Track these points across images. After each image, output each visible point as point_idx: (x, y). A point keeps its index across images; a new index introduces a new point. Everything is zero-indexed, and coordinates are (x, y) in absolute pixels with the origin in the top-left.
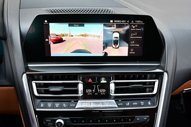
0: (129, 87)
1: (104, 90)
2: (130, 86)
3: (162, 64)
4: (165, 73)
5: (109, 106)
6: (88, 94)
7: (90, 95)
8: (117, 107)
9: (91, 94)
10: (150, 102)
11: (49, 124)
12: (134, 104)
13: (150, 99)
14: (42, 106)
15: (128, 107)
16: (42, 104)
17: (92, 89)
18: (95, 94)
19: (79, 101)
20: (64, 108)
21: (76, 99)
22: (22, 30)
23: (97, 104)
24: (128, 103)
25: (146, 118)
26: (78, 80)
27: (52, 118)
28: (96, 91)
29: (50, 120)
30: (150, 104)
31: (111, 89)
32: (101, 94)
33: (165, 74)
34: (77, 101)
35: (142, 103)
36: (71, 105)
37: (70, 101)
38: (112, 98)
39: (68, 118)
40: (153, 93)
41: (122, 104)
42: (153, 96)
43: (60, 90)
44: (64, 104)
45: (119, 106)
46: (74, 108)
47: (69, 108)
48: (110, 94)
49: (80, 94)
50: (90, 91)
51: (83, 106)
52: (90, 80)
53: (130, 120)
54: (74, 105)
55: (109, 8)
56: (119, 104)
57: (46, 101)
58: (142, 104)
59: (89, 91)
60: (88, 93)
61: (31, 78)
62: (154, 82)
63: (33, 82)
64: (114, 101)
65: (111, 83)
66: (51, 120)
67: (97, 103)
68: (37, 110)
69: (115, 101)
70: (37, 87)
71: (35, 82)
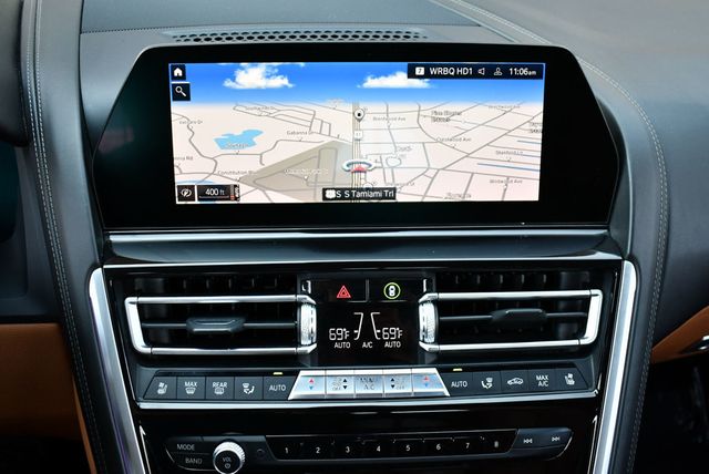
0: (490, 319)
1: (397, 331)
2: (496, 315)
3: (614, 233)
4: (626, 263)
5: (416, 390)
6: (336, 345)
7: (344, 349)
8: (447, 394)
9: (348, 345)
10: (570, 376)
11: (187, 461)
12: (509, 382)
13: (572, 365)
14: (161, 392)
15: (490, 394)
16: (161, 385)
17: (352, 326)
18: (364, 345)
19: (302, 373)
20: (247, 397)
21: (292, 365)
22: (88, 106)
23: (369, 385)
24: (490, 380)
25: (557, 439)
26: (299, 291)
27: (198, 438)
28: (367, 334)
29: (192, 447)
30: (571, 382)
31: (421, 328)
32: (387, 345)
33: (629, 268)
34: (296, 374)
35: (542, 379)
36: (271, 388)
37: (270, 374)
38: (429, 359)
39: (261, 438)
40: (583, 342)
41: (464, 384)
42: (585, 351)
43: (229, 329)
44: (246, 386)
45: (454, 392)
46: (284, 397)
47: (263, 400)
48: (421, 344)
49: (307, 346)
50: (344, 332)
51: (318, 391)
52: (344, 293)
53: (496, 444)
54: (283, 388)
55: (414, 30)
56: (453, 384)
57: (178, 375)
58: (540, 384)
59: (339, 334)
60: (336, 341)
61: (120, 286)
62: (587, 300)
63: (128, 300)
64: (434, 370)
65: (423, 303)
66: (197, 444)
67: (371, 379)
68: (144, 406)
69: (440, 371)
70: (142, 319)
71: (134, 299)
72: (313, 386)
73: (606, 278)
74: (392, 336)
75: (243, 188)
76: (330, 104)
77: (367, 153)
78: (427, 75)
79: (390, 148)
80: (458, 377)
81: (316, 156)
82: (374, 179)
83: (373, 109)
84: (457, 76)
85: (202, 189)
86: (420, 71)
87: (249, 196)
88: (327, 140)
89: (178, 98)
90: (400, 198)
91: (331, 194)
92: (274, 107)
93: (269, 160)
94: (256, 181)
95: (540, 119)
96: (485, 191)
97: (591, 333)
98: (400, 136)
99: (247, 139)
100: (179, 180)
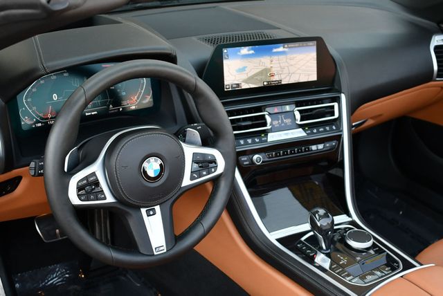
0: (312, 113)
1: (290, 120)
2: (314, 112)
4: (342, 94)
6: (275, 126)
7: (277, 127)
9: (278, 125)
10: (334, 126)
11: (245, 163)
12: (320, 130)
13: (334, 124)
15: (318, 134)
17: (278, 120)
18: (282, 125)
19: (269, 134)
21: (266, 132)
24: (315, 130)
25: (334, 144)
26: (263, 111)
28: (282, 122)
31: (296, 118)
32: (288, 124)
34: (267, 135)
35: (327, 128)
36: (262, 139)
37: (261, 136)
38: (299, 126)
40: (335, 117)
41: (309, 132)
42: (335, 120)
44: (256, 140)
46: (266, 141)
48: (297, 122)
49: (269, 126)
50: (277, 122)
54: (265, 139)
56: (307, 132)
58: (327, 130)
59: (275, 123)
62: (333, 107)
64: (301, 129)
65: (295, 111)
66: (247, 158)
67: (287, 134)
69: (303, 129)
72: (273, 137)
73: (337, 100)
74: (288, 121)
75: (243, 84)
76: (265, 57)
77: (274, 71)
78: (288, 47)
79: (279, 69)
80: (307, 130)
81: (261, 73)
82: (276, 78)
83: (275, 58)
84: (295, 47)
85: (232, 85)
86: (286, 46)
87: (245, 86)
88: (264, 68)
89: (226, 58)
90: (283, 83)
91: (265, 83)
92: (250, 59)
93: (250, 75)
94: (246, 81)
95: (316, 57)
96: (303, 79)
97: (337, 115)
98: (282, 65)
99: (243, 69)
100: (226, 83)
